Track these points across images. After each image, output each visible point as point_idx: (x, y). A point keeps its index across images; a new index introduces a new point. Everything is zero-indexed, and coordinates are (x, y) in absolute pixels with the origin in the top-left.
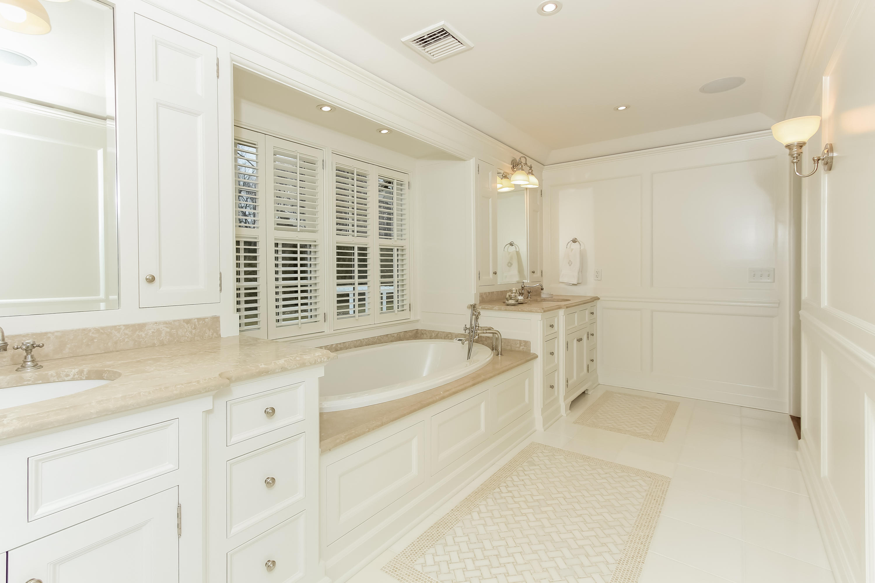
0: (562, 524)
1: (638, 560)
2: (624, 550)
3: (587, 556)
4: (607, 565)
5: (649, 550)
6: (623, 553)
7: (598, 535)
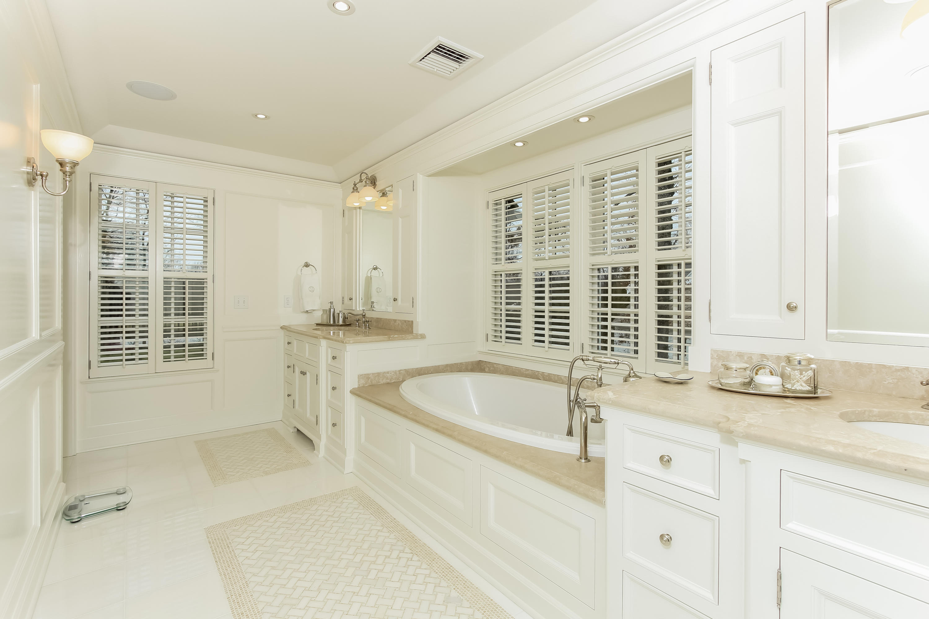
0: (320, 571)
1: (234, 597)
2: (252, 595)
3: (273, 568)
4: (253, 574)
5: (231, 612)
6: (251, 592)
7: (284, 588)
